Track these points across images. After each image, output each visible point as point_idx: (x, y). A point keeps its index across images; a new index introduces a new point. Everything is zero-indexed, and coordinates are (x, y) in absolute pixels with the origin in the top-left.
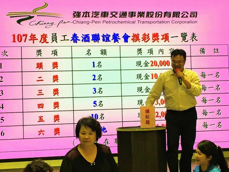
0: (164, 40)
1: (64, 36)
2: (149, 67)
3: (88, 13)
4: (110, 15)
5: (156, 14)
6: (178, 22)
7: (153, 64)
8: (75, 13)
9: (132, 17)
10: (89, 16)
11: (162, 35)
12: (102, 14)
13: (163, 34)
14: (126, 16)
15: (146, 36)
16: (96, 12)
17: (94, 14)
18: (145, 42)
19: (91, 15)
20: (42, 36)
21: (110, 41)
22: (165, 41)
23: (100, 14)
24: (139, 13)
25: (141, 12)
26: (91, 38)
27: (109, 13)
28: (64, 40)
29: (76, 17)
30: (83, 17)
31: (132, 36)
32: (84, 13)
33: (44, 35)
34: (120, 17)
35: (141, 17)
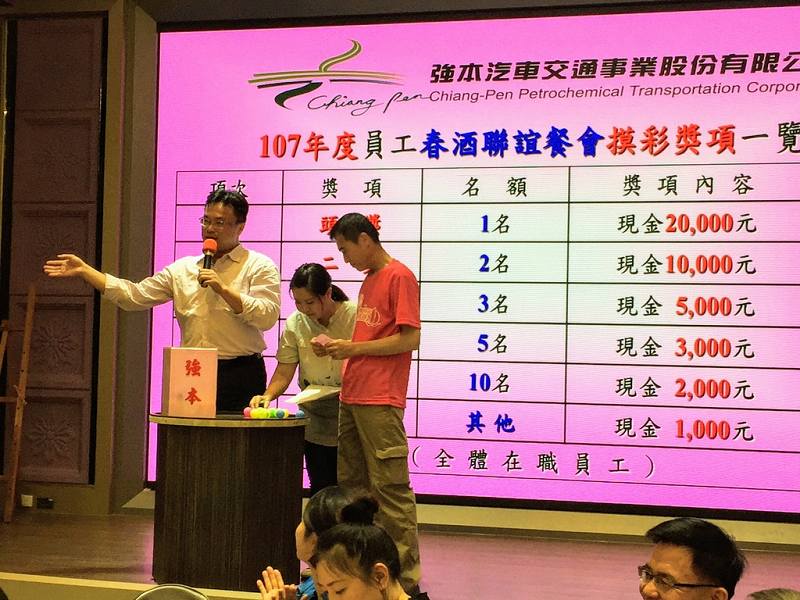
0: (717, 147)
1: (403, 138)
2: (663, 235)
3: (478, 67)
4: (542, 72)
5: (694, 63)
6: (769, 88)
7: (676, 225)
8: (438, 70)
9: (612, 76)
10: (478, 78)
11: (711, 133)
12: (518, 68)
13: (715, 128)
14: (594, 72)
15: (656, 137)
16: (500, 64)
17: (496, 72)
18: (652, 153)
19: (484, 72)
20: (341, 138)
21: (539, 152)
22: (720, 152)
23: (513, 69)
24: (637, 62)
25: (642, 59)
26: (481, 143)
27: (541, 67)
28: (403, 150)
29: (441, 81)
30: (459, 80)
31: (611, 137)
32: (465, 67)
33: (346, 135)
34: (574, 76)
35: (642, 75)
